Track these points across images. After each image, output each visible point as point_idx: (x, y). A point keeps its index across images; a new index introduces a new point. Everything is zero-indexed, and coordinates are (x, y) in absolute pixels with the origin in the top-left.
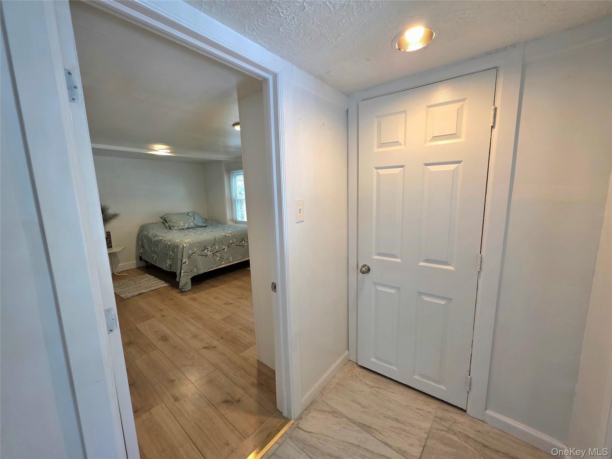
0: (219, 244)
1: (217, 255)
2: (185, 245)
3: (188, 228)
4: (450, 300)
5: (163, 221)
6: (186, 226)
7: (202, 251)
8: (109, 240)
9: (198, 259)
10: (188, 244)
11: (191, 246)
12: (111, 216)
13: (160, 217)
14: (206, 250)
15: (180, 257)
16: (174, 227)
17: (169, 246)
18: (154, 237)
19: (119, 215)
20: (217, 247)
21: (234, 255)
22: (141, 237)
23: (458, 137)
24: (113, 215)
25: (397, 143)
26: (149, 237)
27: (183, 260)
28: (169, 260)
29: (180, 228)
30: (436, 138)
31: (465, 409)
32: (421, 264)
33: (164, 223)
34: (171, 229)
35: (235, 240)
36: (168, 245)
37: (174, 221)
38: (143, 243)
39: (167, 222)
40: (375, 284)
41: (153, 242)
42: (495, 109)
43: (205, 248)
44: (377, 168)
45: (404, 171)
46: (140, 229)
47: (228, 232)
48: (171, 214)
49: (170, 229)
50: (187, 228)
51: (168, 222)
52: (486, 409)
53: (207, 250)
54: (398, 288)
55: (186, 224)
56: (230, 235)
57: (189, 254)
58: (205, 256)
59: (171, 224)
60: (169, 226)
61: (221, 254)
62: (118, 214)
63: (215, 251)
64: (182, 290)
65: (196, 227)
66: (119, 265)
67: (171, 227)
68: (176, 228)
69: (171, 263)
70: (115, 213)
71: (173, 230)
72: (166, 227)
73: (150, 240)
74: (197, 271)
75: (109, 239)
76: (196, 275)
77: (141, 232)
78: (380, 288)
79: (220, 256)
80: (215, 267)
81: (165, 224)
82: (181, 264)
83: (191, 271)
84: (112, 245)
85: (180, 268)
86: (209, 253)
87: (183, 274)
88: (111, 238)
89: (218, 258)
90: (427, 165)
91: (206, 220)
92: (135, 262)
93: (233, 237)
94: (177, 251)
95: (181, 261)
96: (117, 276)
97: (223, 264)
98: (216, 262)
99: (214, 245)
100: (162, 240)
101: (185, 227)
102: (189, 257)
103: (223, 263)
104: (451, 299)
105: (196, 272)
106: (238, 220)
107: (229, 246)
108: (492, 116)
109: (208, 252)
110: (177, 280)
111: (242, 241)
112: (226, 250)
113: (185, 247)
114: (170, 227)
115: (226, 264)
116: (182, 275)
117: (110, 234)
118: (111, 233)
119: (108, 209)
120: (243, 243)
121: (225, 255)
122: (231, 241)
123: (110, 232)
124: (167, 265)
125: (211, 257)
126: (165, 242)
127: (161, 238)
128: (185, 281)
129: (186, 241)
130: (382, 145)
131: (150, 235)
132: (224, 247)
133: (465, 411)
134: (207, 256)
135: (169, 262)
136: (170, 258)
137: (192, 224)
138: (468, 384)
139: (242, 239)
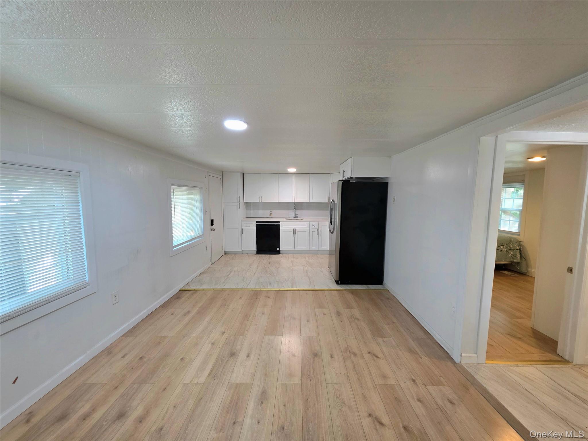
111: (501, 246)
139: (501, 244)
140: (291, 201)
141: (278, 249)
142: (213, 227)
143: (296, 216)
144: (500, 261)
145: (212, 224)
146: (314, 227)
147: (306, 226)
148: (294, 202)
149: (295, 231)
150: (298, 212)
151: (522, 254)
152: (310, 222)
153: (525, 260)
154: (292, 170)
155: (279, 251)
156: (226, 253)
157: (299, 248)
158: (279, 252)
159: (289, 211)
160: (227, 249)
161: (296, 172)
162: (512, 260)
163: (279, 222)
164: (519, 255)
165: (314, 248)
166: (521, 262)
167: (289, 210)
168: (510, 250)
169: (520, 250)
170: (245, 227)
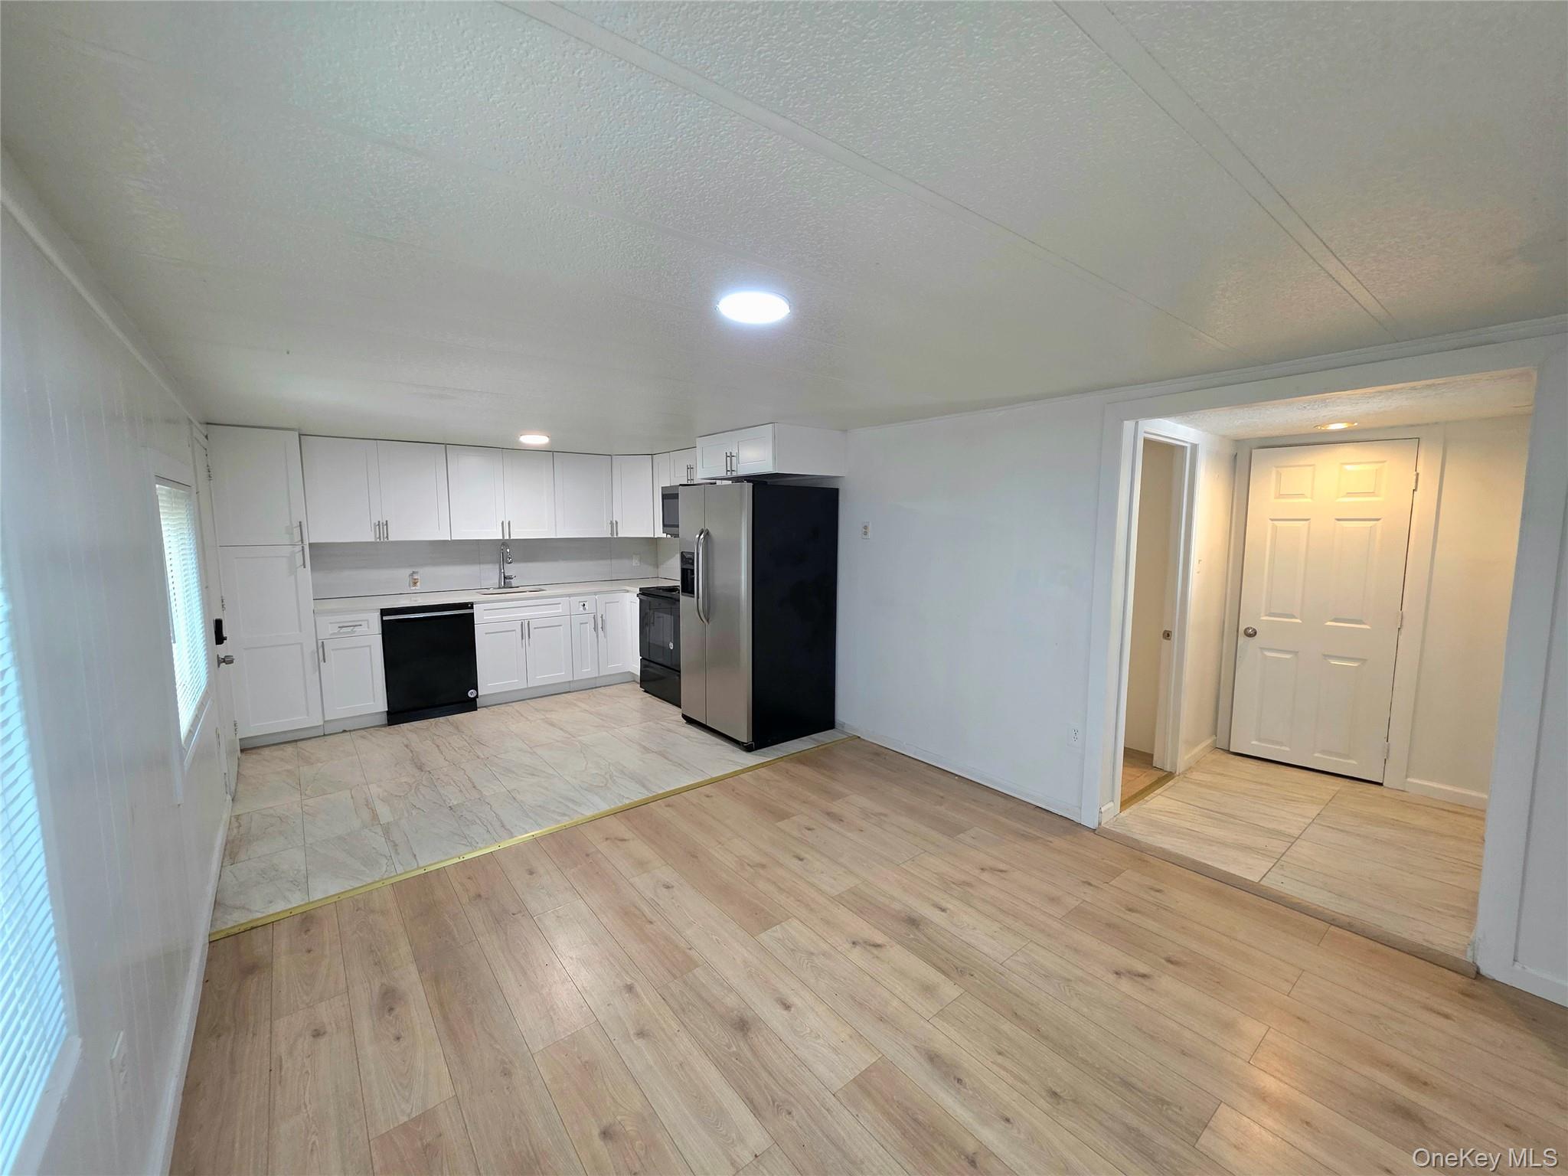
4: (1363, 661)
23: (1377, 496)
25: (1302, 495)
30: (1349, 494)
31: (1381, 782)
32: (1329, 623)
40: (1262, 649)
42: (1418, 474)
44: (1272, 520)
45: (1309, 524)
52: (1407, 777)
54: (1296, 653)
78: (1268, 654)
90: (1338, 520)
104: (1365, 660)
108: (1414, 481)
130: (1280, 496)
133: (1381, 784)
138: (1386, 751)
140: (496, 535)
141: (471, 694)
142: (223, 650)
143: (506, 582)
145: (220, 639)
146: (585, 609)
147: (559, 610)
148: (507, 537)
149: (526, 630)
150: (510, 570)
152: (569, 596)
154: (535, 439)
155: (474, 699)
156: (248, 748)
157: (542, 678)
158: (471, 705)
159: (482, 566)
160: (253, 728)
161: (546, 445)
163: (469, 606)
165: (587, 672)
167: (480, 563)
170: (334, 634)
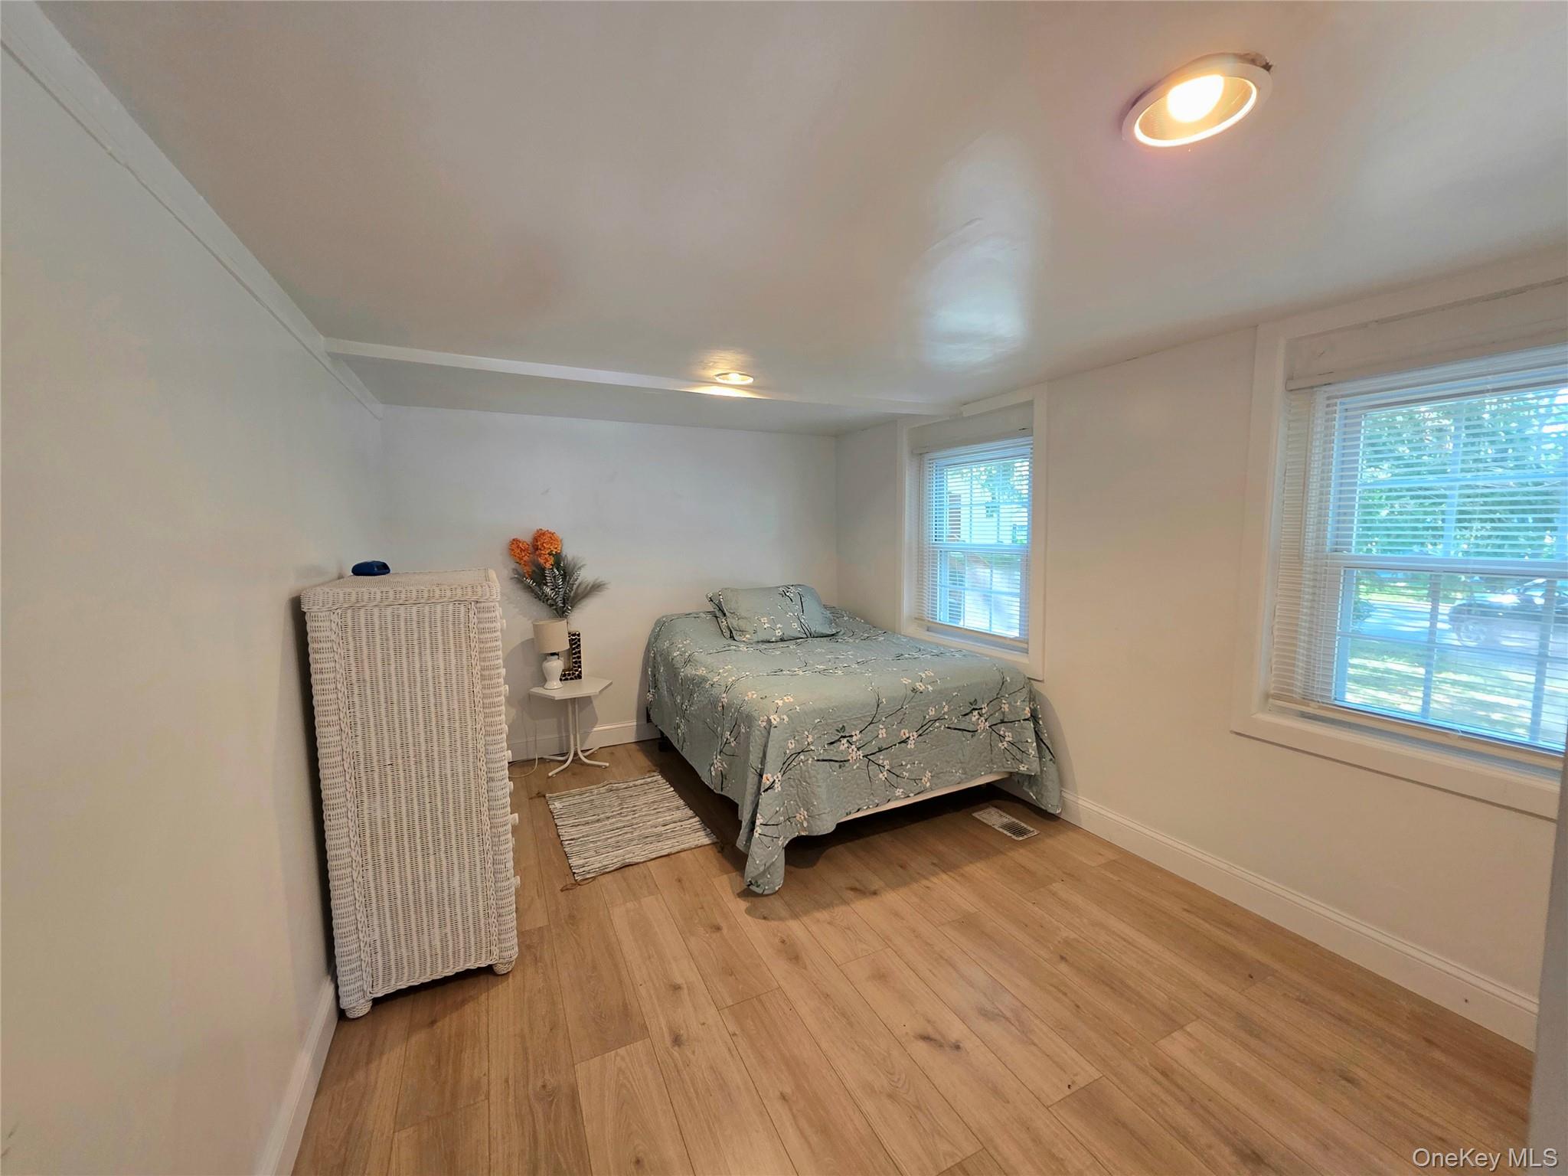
0: (889, 719)
1: (881, 762)
2: (775, 719)
3: (782, 640)
5: (713, 610)
6: (778, 633)
7: (832, 743)
8: (574, 658)
9: (814, 777)
10: (785, 717)
11: (797, 722)
12: (586, 587)
13: (707, 596)
14: (845, 740)
15: (754, 760)
16: (742, 632)
17: (723, 706)
18: (688, 661)
19: (606, 586)
20: (882, 733)
21: (937, 766)
22: (654, 653)
24: (592, 583)
26: (673, 659)
27: (764, 776)
28: (719, 757)
29: (762, 636)
33: (716, 617)
34: (734, 640)
35: (946, 710)
36: (720, 704)
37: (744, 614)
38: (657, 675)
39: (725, 615)
41: (680, 681)
43: (843, 734)
46: (653, 631)
47: (923, 676)
48: (736, 590)
49: (732, 637)
50: (778, 639)
51: (727, 613)
53: (848, 741)
55: (779, 626)
56: (930, 688)
57: (785, 753)
58: (837, 764)
59: (734, 622)
60: (728, 627)
61: (892, 759)
62: (604, 584)
63: (873, 746)
64: (753, 888)
65: (805, 636)
66: (595, 729)
67: (734, 632)
68: (748, 636)
69: (724, 768)
70: (597, 579)
71: (741, 641)
72: (722, 631)
73: (673, 670)
74: (808, 822)
75: (575, 654)
76: (803, 834)
77: (656, 639)
79: (890, 765)
80: (868, 807)
81: (720, 622)
82: (755, 787)
83: (789, 819)
84: (580, 672)
85: (753, 802)
86: (855, 754)
87: (760, 831)
88: (579, 652)
89: (881, 775)
91: (834, 613)
92: (635, 723)
93: (942, 695)
94: (748, 735)
95: (756, 779)
96: (584, 764)
97: (897, 798)
98: (874, 787)
99: (871, 723)
100: (704, 680)
101: (775, 636)
102: (786, 767)
103: (899, 792)
105: (805, 824)
106: (938, 621)
107: (922, 730)
109: (850, 750)
110: (740, 843)
111: (971, 712)
112: (911, 745)
113: (776, 727)
114: (731, 632)
115: (909, 797)
116: (756, 835)
117: (579, 640)
118: (581, 637)
119: (580, 568)
120: (974, 719)
121: (906, 765)
122: (932, 712)
123: (579, 635)
124: (713, 774)
125: (858, 768)
126: (714, 691)
127: (702, 672)
128: (763, 862)
129: (780, 703)
131: (675, 654)
132: (905, 733)
134: (847, 764)
135: (718, 764)
136: (724, 750)
137: (795, 625)
139: (971, 704)
144: (974, 777)
151: (1043, 737)
153: (1054, 758)
162: (1010, 766)
164: (1035, 744)
166: (1042, 771)
168: (1002, 722)
169: (1034, 717)
